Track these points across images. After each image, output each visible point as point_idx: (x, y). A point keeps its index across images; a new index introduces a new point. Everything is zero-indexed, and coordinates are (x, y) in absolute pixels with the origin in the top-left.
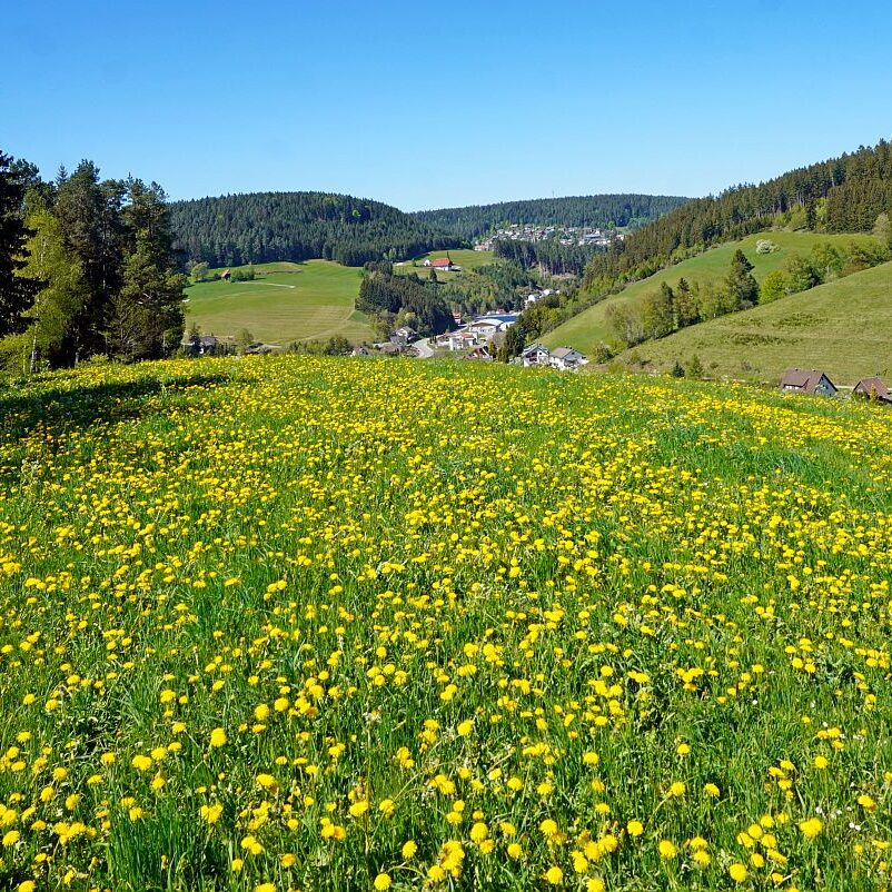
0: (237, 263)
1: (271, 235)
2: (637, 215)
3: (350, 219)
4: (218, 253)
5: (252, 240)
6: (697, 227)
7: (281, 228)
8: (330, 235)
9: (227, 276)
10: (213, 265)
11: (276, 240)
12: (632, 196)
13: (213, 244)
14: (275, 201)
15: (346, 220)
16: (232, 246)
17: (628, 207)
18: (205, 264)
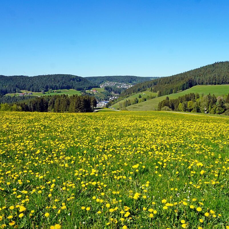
0: (57, 89)
1: (63, 84)
2: (134, 81)
3: (77, 81)
4: (53, 87)
5: (60, 85)
6: (137, 89)
7: (64, 82)
8: (74, 84)
9: (56, 92)
10: (53, 89)
11: (64, 85)
12: (133, 76)
13: (52, 85)
14: (63, 76)
15: (76, 81)
16: (56, 86)
17: (132, 79)
18: (52, 89)
